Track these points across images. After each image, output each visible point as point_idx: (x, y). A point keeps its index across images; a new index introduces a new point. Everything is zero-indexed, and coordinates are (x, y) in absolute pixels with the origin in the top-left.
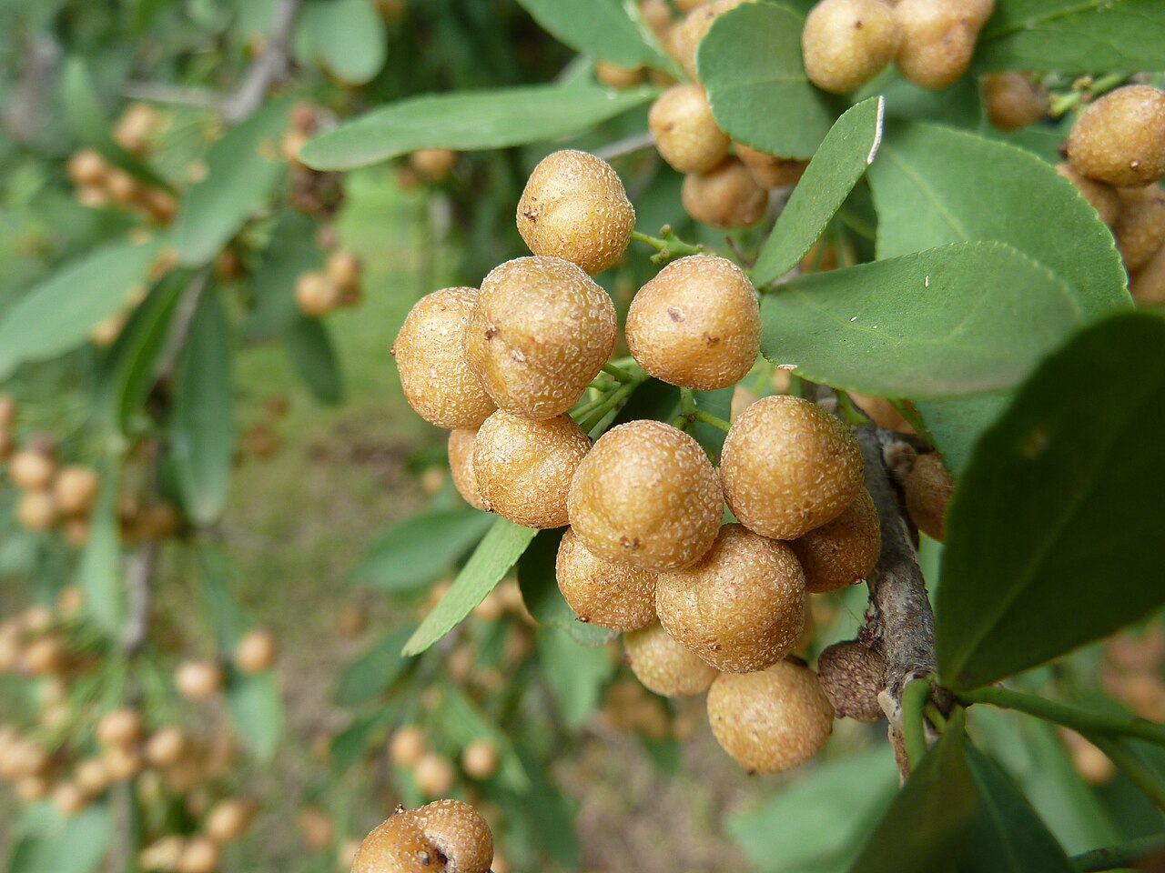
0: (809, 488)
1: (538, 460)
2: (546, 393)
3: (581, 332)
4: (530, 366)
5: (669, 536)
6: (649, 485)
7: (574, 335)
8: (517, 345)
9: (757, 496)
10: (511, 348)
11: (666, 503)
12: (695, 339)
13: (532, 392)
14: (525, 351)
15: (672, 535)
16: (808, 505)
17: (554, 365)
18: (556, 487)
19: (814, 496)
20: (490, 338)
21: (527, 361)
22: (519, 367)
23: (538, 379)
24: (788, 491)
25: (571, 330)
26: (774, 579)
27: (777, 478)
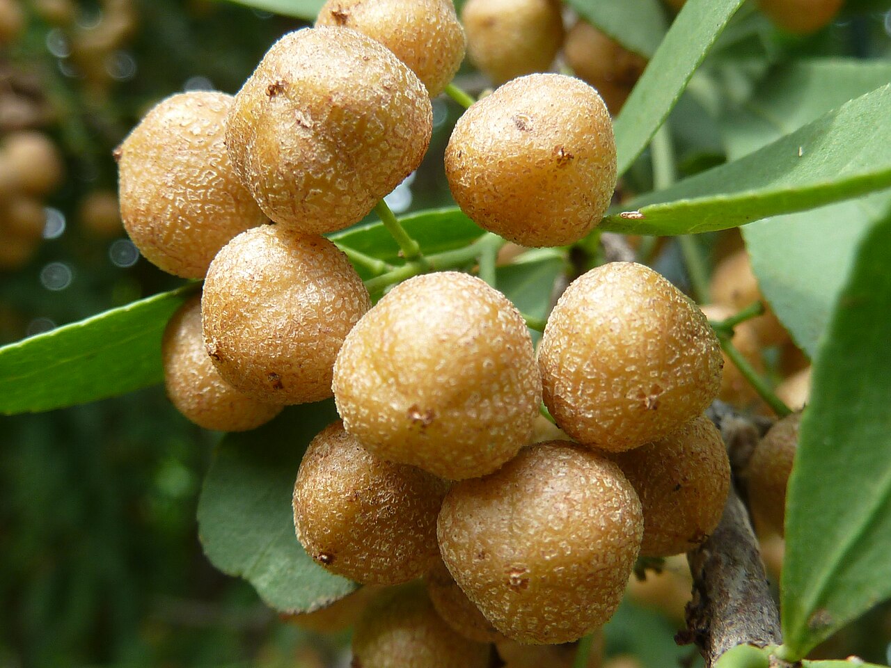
0: (658, 368)
1: (299, 282)
2: (329, 178)
3: (392, 106)
4: (317, 135)
5: (474, 415)
6: (462, 341)
7: (383, 107)
8: (308, 104)
9: (590, 374)
10: (297, 108)
11: (479, 367)
12: (543, 152)
13: (310, 171)
14: (315, 114)
15: (478, 415)
16: (656, 390)
17: (347, 142)
18: (317, 321)
19: (664, 380)
20: (272, 93)
21: (314, 128)
22: (302, 134)
23: (323, 155)
24: (633, 368)
25: (379, 99)
26: (617, 509)
27: (621, 348)
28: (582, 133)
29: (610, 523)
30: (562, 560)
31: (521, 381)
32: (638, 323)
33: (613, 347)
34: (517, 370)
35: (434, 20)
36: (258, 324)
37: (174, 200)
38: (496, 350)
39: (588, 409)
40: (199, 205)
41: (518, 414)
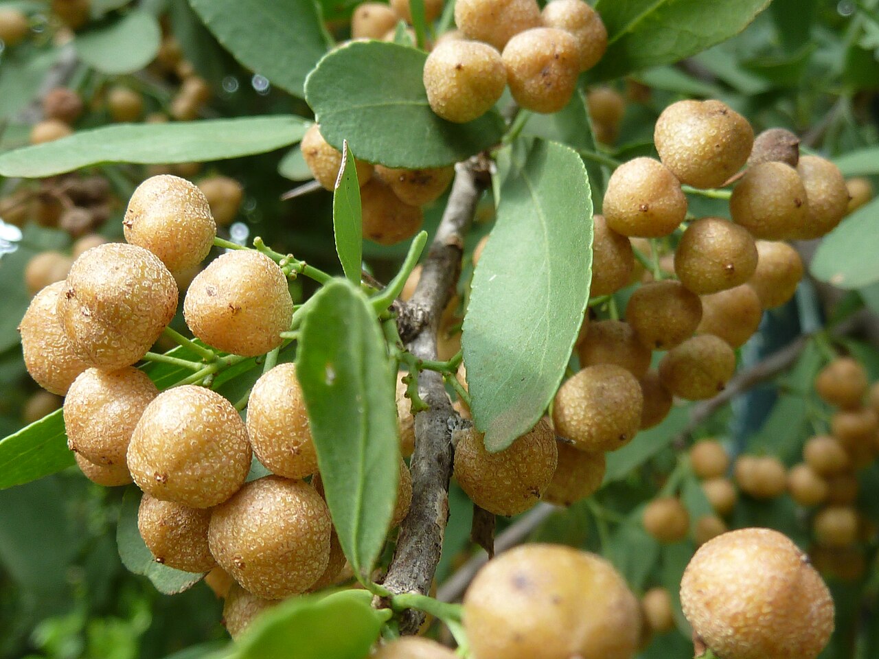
0: (296, 430)
2: (106, 342)
3: (133, 295)
4: (94, 319)
5: (190, 474)
6: (176, 433)
7: (127, 297)
8: (86, 302)
9: (261, 438)
10: (82, 305)
11: (187, 444)
12: (222, 308)
13: (94, 340)
14: (91, 307)
15: (193, 473)
16: (296, 443)
17: (111, 320)
18: (120, 423)
19: (302, 436)
20: (69, 297)
21: (92, 315)
22: (86, 320)
23: (99, 330)
24: (280, 432)
25: (124, 293)
26: (295, 514)
27: (271, 422)
28: (246, 292)
29: (288, 524)
30: (260, 549)
31: (222, 448)
32: (279, 406)
33: (267, 422)
34: (217, 443)
35: (180, 220)
36: (88, 430)
37: (47, 356)
38: (198, 434)
39: (267, 457)
40: (62, 357)
41: (222, 467)
